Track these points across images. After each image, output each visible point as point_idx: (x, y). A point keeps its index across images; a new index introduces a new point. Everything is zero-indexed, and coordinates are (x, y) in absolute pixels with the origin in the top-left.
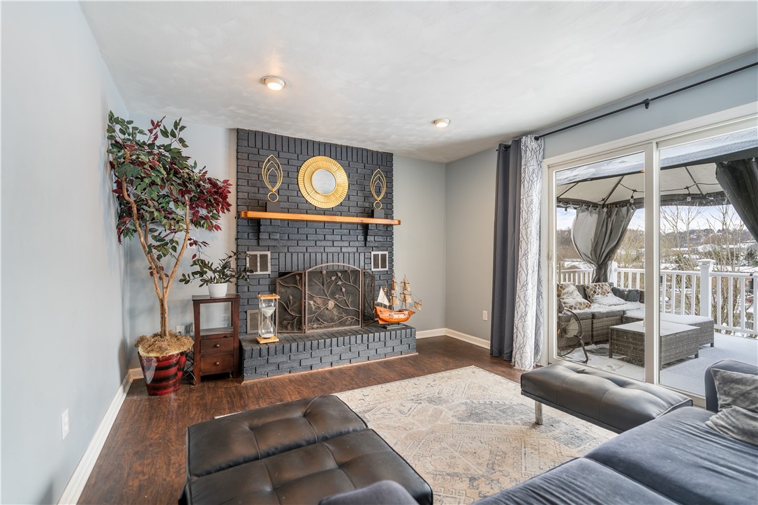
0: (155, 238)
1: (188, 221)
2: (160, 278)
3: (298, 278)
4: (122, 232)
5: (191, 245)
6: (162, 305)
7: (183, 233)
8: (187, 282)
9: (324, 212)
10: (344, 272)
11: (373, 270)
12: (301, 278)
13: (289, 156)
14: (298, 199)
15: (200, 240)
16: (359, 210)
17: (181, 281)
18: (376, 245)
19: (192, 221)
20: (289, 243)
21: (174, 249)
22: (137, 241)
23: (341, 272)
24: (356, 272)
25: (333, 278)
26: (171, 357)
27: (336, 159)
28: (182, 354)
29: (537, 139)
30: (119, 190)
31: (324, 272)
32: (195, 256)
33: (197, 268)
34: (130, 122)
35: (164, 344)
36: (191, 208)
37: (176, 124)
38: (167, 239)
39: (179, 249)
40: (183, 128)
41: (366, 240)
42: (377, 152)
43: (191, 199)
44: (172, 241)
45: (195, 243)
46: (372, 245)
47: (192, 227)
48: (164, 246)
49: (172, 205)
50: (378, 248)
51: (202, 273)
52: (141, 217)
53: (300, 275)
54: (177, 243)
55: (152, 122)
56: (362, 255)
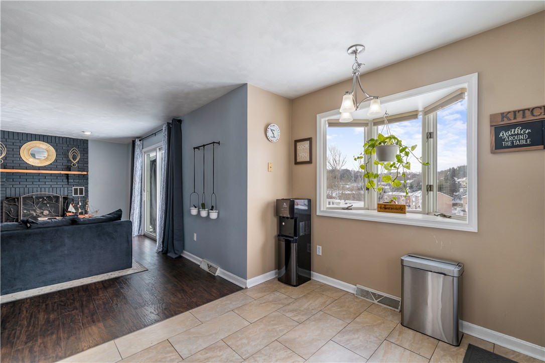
3: (16, 200)
9: (39, 168)
10: (49, 197)
11: (73, 195)
12: (18, 200)
13: (14, 141)
14: (20, 162)
16: (65, 167)
18: (76, 183)
20: (14, 183)
23: (47, 197)
24: (58, 197)
25: (41, 200)
27: (47, 142)
29: (140, 140)
31: (34, 197)
41: (68, 182)
42: (77, 139)
46: (72, 184)
50: (77, 185)
53: (18, 198)
56: (66, 189)
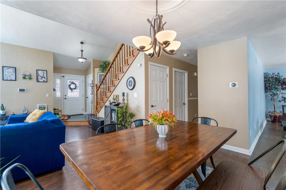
0: (272, 93)
1: (280, 89)
2: (274, 101)
4: (266, 92)
5: (281, 94)
6: (274, 106)
7: (279, 92)
8: (280, 102)
15: (284, 93)
17: (279, 101)
19: (281, 89)
21: (277, 95)
22: (269, 94)
26: (277, 116)
28: (280, 116)
30: (265, 85)
32: (282, 96)
33: (283, 99)
34: (267, 73)
35: (275, 113)
36: (281, 86)
37: (278, 74)
38: (275, 93)
39: (278, 95)
40: (279, 74)
43: (281, 84)
44: (276, 93)
45: (283, 93)
47: (281, 90)
48: (274, 94)
49: (276, 86)
51: (284, 100)
52: (269, 89)
54: (278, 94)
55: (273, 73)
